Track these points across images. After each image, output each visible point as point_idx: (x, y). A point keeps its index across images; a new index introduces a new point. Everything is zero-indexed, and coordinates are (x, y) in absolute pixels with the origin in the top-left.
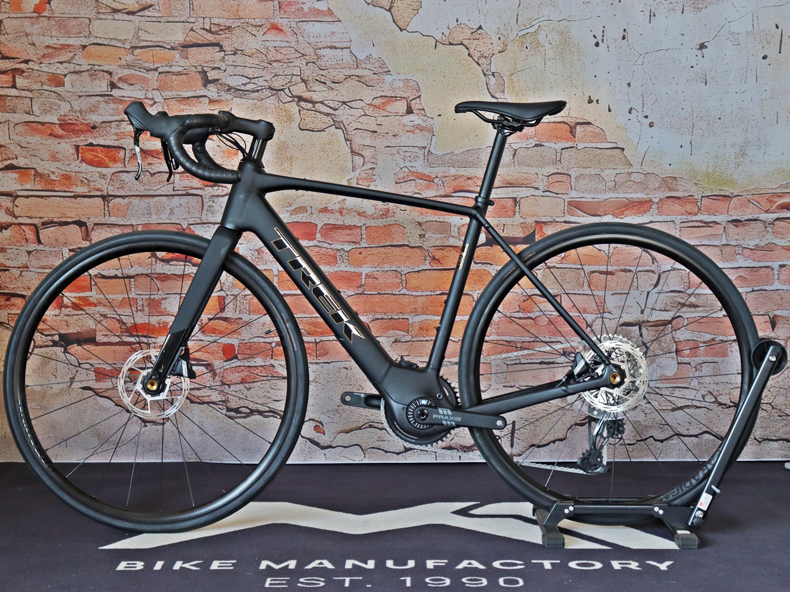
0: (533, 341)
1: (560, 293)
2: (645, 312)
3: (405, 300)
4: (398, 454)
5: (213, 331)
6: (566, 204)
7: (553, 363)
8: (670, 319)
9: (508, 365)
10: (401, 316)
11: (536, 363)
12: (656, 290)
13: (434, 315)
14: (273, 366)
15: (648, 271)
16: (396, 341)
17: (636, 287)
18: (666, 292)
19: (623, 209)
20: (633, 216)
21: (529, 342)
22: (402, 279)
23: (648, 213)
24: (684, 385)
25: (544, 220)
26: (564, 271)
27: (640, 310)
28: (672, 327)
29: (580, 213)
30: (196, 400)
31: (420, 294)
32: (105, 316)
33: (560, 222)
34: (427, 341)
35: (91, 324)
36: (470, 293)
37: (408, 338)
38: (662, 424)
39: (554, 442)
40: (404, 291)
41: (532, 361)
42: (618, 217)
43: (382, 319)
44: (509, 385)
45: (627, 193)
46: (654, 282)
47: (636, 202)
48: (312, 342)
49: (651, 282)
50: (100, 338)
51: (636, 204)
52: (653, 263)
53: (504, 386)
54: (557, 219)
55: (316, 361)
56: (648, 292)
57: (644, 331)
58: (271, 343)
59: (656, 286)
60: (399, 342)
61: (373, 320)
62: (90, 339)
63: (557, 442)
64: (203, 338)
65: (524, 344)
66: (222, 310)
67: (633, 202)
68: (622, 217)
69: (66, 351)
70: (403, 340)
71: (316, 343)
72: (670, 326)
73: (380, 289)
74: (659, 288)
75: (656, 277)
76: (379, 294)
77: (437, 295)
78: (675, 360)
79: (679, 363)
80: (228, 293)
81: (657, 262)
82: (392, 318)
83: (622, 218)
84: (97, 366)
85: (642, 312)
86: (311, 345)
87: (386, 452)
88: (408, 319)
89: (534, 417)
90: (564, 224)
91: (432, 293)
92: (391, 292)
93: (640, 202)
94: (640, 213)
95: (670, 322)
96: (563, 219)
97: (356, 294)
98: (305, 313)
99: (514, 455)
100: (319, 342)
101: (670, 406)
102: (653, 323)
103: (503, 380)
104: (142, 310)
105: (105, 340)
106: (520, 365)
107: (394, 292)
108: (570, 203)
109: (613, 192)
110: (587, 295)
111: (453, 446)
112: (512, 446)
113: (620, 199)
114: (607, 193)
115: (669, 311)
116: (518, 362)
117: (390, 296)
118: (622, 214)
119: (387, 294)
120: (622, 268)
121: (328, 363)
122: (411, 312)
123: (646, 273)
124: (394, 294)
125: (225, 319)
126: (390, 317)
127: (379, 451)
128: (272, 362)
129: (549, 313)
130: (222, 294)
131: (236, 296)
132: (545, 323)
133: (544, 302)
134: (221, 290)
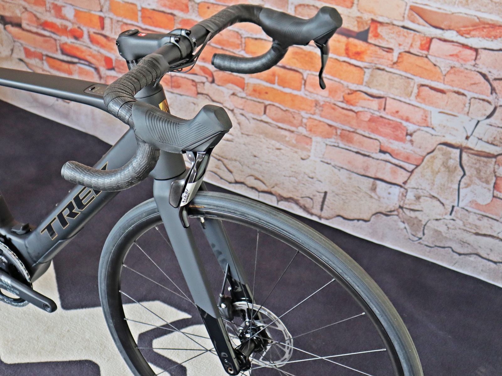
0: (353, 132)
1: (385, 96)
2: (470, 139)
4: (230, 183)
5: (97, 43)
6: (408, 8)
7: (369, 156)
8: (496, 154)
9: (327, 145)
11: (353, 151)
12: (488, 121)
13: (267, 81)
15: (484, 100)
16: (234, 94)
17: (466, 113)
18: (498, 127)
19: (471, 28)
20: (480, 39)
21: (349, 131)
22: (241, 41)
23: (499, 39)
24: (494, 217)
25: (380, 19)
26: (394, 76)
27: (465, 136)
28: (496, 162)
29: (421, 21)
32: (26, 9)
33: (398, 26)
34: (259, 102)
35: (18, 13)
36: (301, 71)
37: (243, 95)
38: (463, 242)
39: (358, 220)
40: (243, 53)
41: (349, 148)
42: (462, 36)
44: (326, 161)
45: (480, 11)
46: (488, 113)
47: (488, 24)
49: (484, 112)
50: (24, 25)
51: (487, 26)
52: (492, 93)
53: (322, 161)
54: (395, 22)
55: (172, 90)
56: (478, 122)
57: (464, 155)
59: (489, 117)
60: (236, 95)
61: (217, 71)
62: (19, 25)
63: (361, 222)
64: (91, 46)
65: (344, 132)
66: (103, 28)
67: (485, 23)
68: (468, 36)
69: (5, 29)
70: (239, 95)
71: (171, 76)
72: (494, 160)
73: (223, 45)
74: (492, 120)
75: (491, 108)
76: (222, 49)
78: (492, 192)
79: (494, 197)
80: (106, 15)
81: (496, 93)
83: (466, 38)
84: (25, 46)
85: (467, 138)
87: (221, 178)
88: (244, 79)
89: (344, 194)
90: (402, 29)
92: (232, 50)
93: (493, 25)
94: (490, 37)
95: (495, 156)
96: (401, 24)
99: (323, 218)
100: (174, 77)
101: (475, 230)
102: (476, 152)
103: (321, 156)
104: (50, 11)
105: (27, 28)
106: (338, 149)
107: (234, 51)
108: (412, 9)
109: (463, 6)
110: (413, 105)
111: (273, 192)
112: (322, 209)
113: (469, 17)
114: (456, 6)
115: (497, 145)
116: (336, 145)
118: (468, 34)
119: (229, 51)
120: (456, 89)
121: (181, 95)
123: (481, 101)
125: (105, 36)
127: (216, 175)
129: (372, 111)
130: (102, 14)
131: (111, 19)
132: (367, 119)
133: (369, 100)
134: (101, 11)
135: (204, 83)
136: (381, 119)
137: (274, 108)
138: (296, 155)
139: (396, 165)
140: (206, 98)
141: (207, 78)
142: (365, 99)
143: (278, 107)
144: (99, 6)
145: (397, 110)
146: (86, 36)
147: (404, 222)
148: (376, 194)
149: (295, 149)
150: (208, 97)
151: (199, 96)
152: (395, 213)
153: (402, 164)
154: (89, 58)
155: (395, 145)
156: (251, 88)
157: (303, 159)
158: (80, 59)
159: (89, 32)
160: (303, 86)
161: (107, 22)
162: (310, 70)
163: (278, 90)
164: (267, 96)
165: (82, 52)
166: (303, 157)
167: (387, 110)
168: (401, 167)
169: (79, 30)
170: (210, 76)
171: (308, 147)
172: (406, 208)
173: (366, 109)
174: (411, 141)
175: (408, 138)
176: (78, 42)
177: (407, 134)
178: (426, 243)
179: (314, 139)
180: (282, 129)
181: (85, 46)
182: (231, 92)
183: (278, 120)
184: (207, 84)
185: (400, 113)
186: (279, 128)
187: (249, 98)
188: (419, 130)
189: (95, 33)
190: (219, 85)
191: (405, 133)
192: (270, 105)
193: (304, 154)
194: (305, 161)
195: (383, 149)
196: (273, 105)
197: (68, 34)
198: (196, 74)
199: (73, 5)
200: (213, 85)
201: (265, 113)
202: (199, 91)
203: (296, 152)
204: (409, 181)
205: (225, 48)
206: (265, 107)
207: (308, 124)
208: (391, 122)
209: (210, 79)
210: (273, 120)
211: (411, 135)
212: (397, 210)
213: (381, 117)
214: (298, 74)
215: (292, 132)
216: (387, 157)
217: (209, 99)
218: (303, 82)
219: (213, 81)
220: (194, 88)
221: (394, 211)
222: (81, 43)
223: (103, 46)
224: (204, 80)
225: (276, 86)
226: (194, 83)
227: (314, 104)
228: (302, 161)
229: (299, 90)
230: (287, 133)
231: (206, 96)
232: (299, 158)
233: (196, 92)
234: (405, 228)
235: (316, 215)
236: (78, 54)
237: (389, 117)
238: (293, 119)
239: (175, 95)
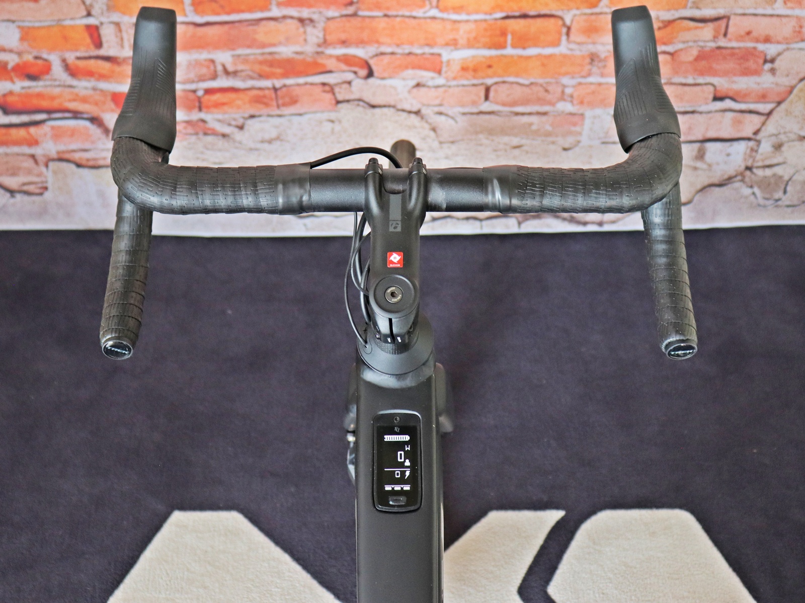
1: (728, 14)
3: (435, 26)
5: (90, 74)
7: (693, 112)
10: (427, 50)
13: (490, 48)
14: (204, 121)
30: (84, 163)
31: (464, 17)
34: (473, 85)
36: (559, 13)
37: (441, 81)
40: (434, 12)
43: (393, 53)
44: (610, 139)
48: (268, 89)
53: (602, 142)
55: (278, 112)
58: (194, 91)
60: (424, 86)
61: (377, 55)
64: (74, 82)
66: (99, 44)
70: (430, 83)
71: (275, 89)
73: (388, 9)
76: (386, 16)
77: (496, 19)
80: (104, 19)
82: (410, 54)
86: (267, 92)
88: (439, 55)
91: (488, 17)
92: (407, 13)
97: (342, 16)
98: (249, 47)
99: (606, 223)
100: (280, 88)
103: (602, 135)
107: (414, 14)
110: (778, 16)
117: (407, 20)
119: (403, 16)
121: (300, 115)
122: (447, 44)
124: (415, 18)
125: (107, 58)
126: (407, 51)
128: (202, 115)
129: (701, 44)
130: (91, 21)
131: (117, 25)
132: (691, 59)
133: (696, 28)
134: (89, 14)
135: (349, 83)
136: (718, 52)
137: (506, 86)
138: (552, 147)
139: (742, 111)
140: (358, 105)
141: (355, 73)
142: (689, 29)
143: (512, 83)
144: (83, 7)
145: (747, 30)
146: (57, 69)
147: (751, 187)
148: (705, 162)
149: (551, 139)
150: (361, 103)
151: (340, 106)
152: (739, 178)
153: (752, 107)
154: (73, 106)
155: (743, 83)
156: (456, 67)
157: (565, 149)
158: (49, 112)
159: (64, 61)
160: (564, 38)
161: (107, 33)
162: (578, 9)
163: (512, 56)
164: (490, 71)
165: (53, 98)
166: (567, 146)
167: (729, 36)
168: (751, 112)
169: (40, 62)
170: (362, 67)
171: (578, 129)
172: (758, 167)
173: (691, 44)
174: (773, 71)
175: (768, 66)
176: (41, 83)
177: (765, 61)
178: (788, 203)
179: (589, 113)
180: (523, 114)
181: (59, 86)
182: (414, 83)
183: (514, 104)
184: (358, 83)
185: (754, 34)
186: (517, 114)
187: (454, 83)
188: (788, 49)
189: (78, 58)
190: (383, 79)
191: (761, 61)
192: (496, 83)
193: (569, 141)
194: (570, 152)
195: (719, 95)
196: (504, 82)
197: (12, 74)
198: (330, 72)
199: (13, 22)
200: (371, 81)
201: (487, 98)
202: (340, 97)
203: (553, 143)
204: (763, 129)
205: (390, 13)
206: (487, 90)
207: (575, 95)
208: (737, 51)
209: (363, 72)
210: (504, 105)
211: (772, 61)
212: (742, 174)
213: (719, 48)
214: (552, 20)
215: (545, 114)
216: (728, 104)
217: (363, 107)
218: (564, 30)
219: (370, 74)
220: (329, 96)
221: (736, 176)
222: (48, 83)
223: (102, 77)
224: (350, 76)
225: (509, 51)
226: (327, 88)
227: (588, 60)
228: (564, 153)
229: (556, 43)
230: (534, 119)
231: (356, 103)
232: (560, 149)
233: (334, 102)
234: (754, 194)
235: (593, 223)
236: (45, 104)
237: (734, 44)
238: (546, 94)
239: (287, 118)
